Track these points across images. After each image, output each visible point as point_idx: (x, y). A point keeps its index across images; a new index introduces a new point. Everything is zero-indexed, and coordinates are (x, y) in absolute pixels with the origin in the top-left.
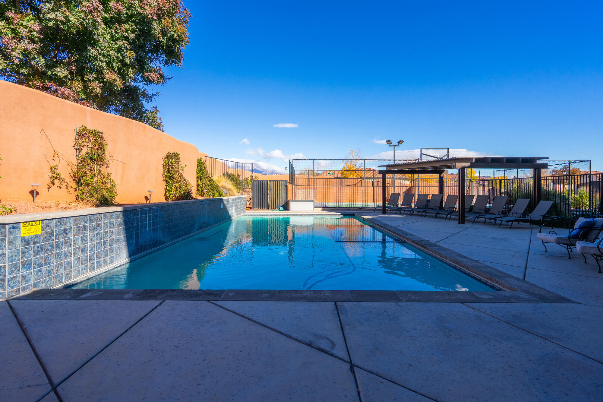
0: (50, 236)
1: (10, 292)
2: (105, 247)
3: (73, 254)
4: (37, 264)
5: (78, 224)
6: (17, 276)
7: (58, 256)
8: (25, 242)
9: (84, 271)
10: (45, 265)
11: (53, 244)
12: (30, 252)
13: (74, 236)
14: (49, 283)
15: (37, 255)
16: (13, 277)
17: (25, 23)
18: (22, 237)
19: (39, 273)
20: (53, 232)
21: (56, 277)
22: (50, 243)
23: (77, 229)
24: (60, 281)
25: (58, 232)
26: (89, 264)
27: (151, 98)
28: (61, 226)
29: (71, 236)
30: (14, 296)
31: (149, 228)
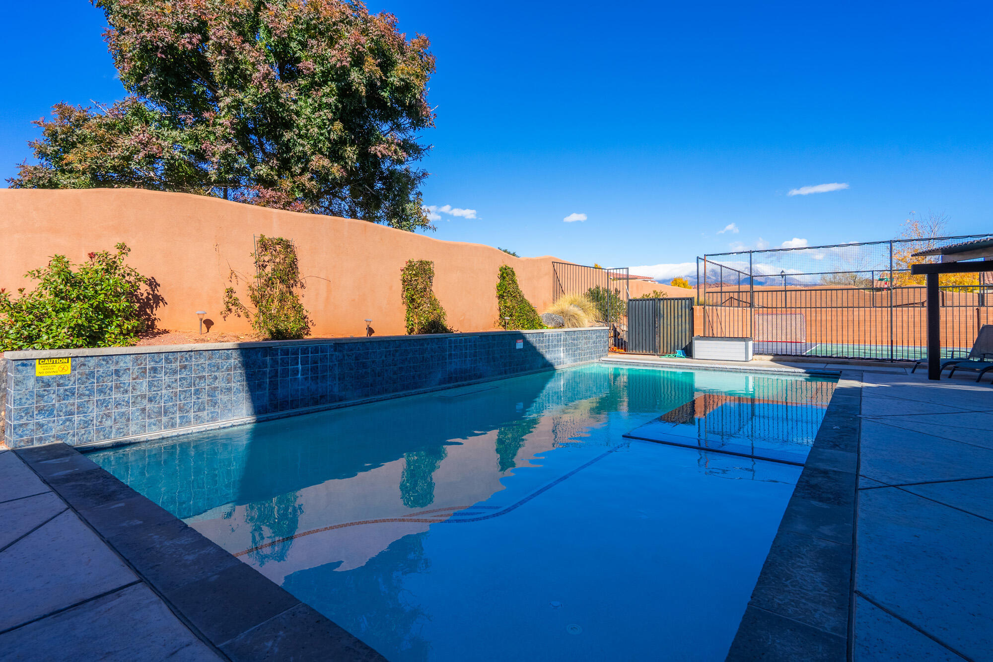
0: (87, 378)
1: (17, 441)
2: (198, 398)
3: (132, 403)
4: (64, 410)
5: (141, 364)
6: (29, 423)
7: (102, 404)
8: (43, 382)
9: (153, 427)
10: (78, 413)
11: (94, 388)
12: (51, 395)
13: (134, 379)
14: (85, 436)
15: (64, 400)
16: (23, 424)
18: (37, 377)
19: (68, 423)
20: (93, 372)
21: (98, 431)
22: (87, 387)
23: (140, 371)
24: (107, 436)
25: (103, 373)
26: (164, 419)
28: (108, 365)
29: (125, 379)
30: (23, 446)
31: (302, 375)
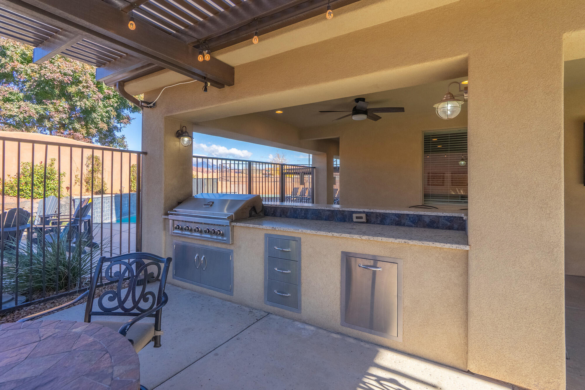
17: (61, 104)
27: (120, 130)
